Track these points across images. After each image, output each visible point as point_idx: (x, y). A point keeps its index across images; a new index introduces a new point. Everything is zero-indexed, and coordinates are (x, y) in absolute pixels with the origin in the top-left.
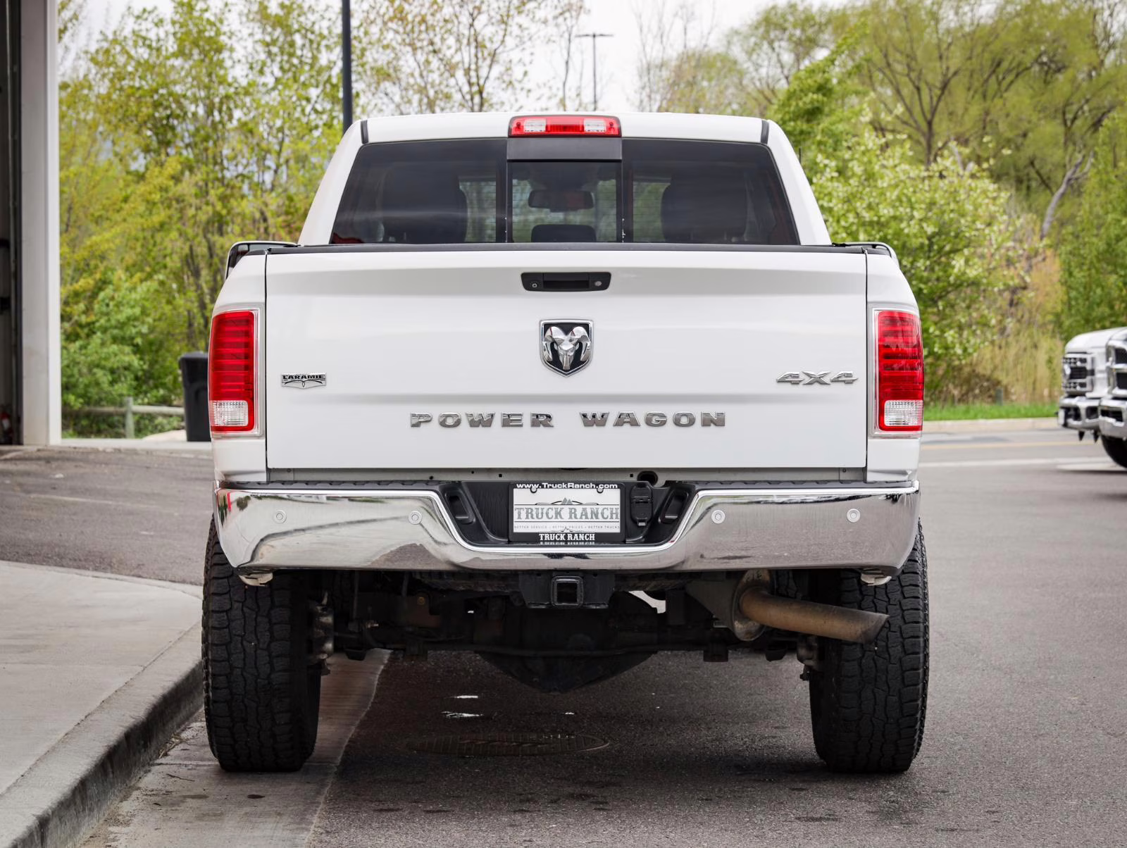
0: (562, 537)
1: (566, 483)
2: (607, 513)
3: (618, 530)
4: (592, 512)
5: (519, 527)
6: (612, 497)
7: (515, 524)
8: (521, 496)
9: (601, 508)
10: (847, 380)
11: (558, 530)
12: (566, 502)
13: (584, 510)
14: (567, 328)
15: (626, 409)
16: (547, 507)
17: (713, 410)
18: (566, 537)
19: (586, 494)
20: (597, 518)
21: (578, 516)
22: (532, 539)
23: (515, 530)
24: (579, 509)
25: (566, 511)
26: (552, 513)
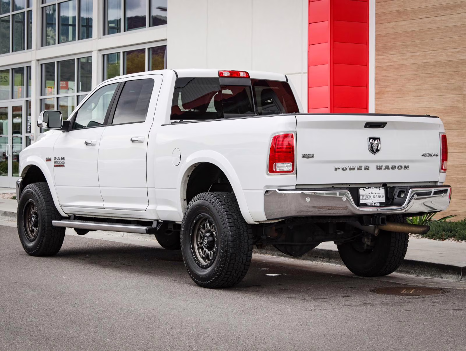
0: (372, 204)
1: (372, 187)
2: (382, 196)
3: (384, 202)
4: (378, 196)
5: (362, 201)
6: (382, 191)
7: (360, 200)
8: (361, 192)
9: (380, 195)
10: (436, 155)
11: (370, 202)
12: (372, 193)
13: (376, 195)
14: (375, 139)
15: (387, 164)
16: (367, 195)
17: (406, 164)
18: (373, 204)
19: (376, 191)
20: (379, 198)
21: (375, 197)
22: (364, 205)
23: (361, 202)
24: (375, 195)
25: (372, 197)
26: (369, 197)
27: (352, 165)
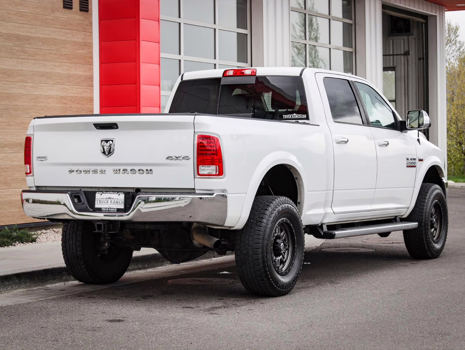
0: (108, 210)
1: (109, 192)
2: (121, 202)
3: (123, 208)
4: (116, 202)
5: (97, 206)
6: (122, 196)
7: (96, 205)
8: (98, 196)
9: (119, 200)
10: (186, 158)
11: (107, 207)
12: (110, 198)
13: (114, 201)
14: (107, 141)
15: (125, 168)
16: (105, 200)
17: (149, 168)
18: (109, 209)
19: (115, 196)
20: (118, 203)
21: (113, 203)
22: (99, 210)
23: (96, 207)
24: (113, 200)
25: (109, 202)
26: (106, 202)
27: (87, 168)
